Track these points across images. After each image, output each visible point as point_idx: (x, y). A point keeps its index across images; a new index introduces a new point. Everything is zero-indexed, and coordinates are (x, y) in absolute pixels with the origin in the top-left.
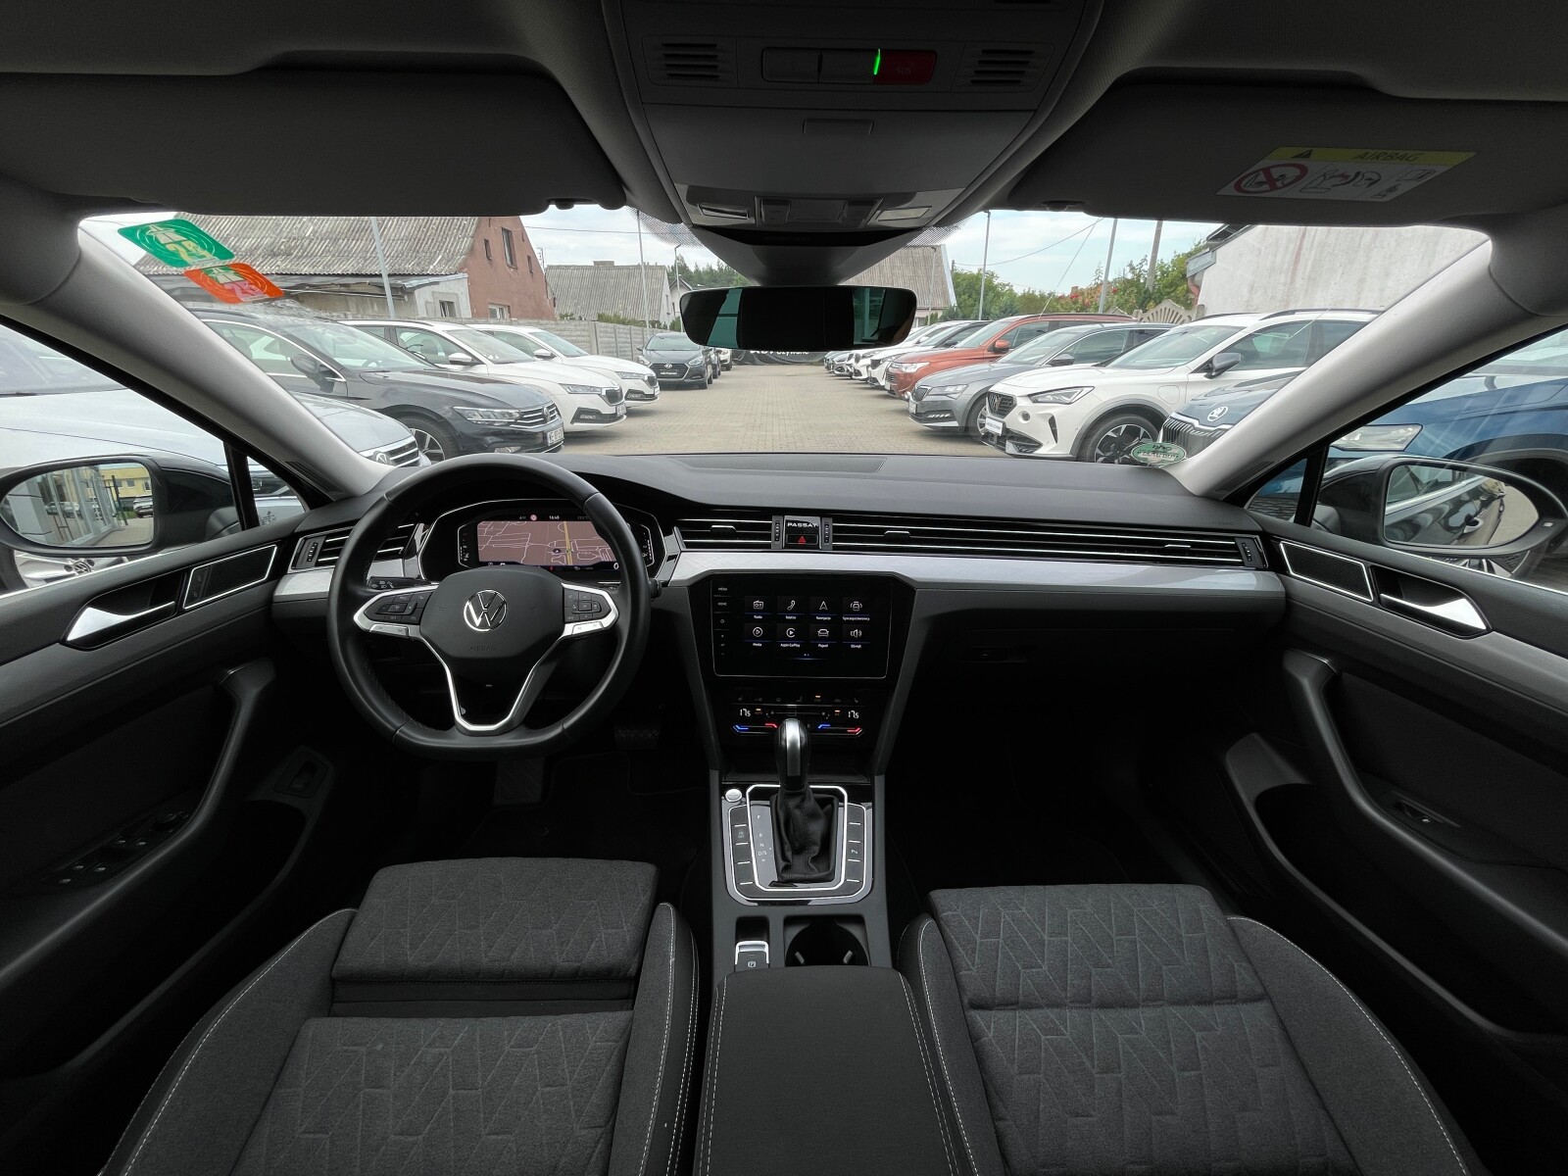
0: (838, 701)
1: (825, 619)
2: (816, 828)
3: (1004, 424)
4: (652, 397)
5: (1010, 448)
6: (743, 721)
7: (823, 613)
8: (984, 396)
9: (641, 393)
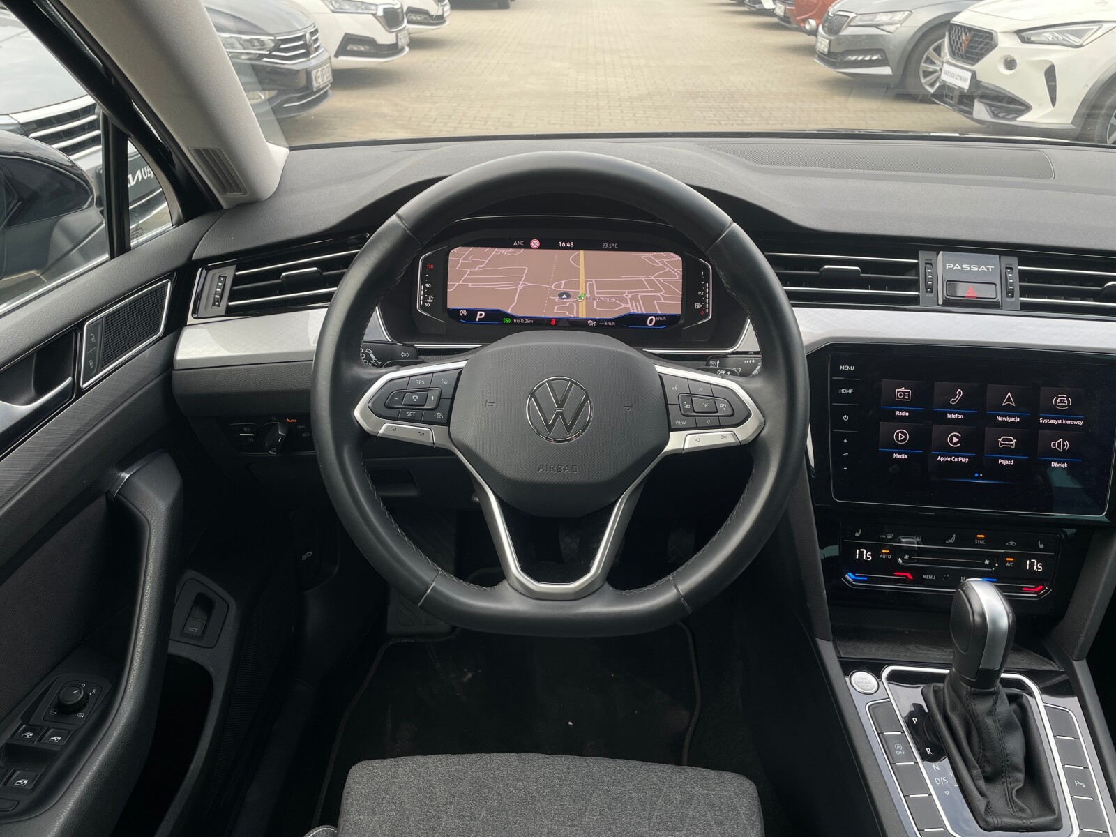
0: (1012, 543)
1: (1010, 420)
2: (1014, 745)
3: (974, 75)
4: (440, 20)
5: (980, 110)
6: (860, 566)
7: (1008, 411)
9: (425, 12)
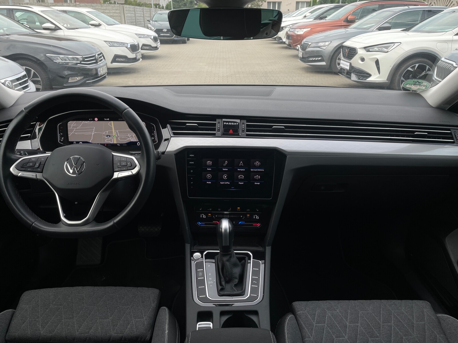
0: (248, 210)
1: (242, 170)
2: (237, 271)
3: (351, 64)
4: (156, 48)
5: (354, 77)
6: (202, 220)
7: (241, 167)
8: (340, 47)
9: (150, 46)
